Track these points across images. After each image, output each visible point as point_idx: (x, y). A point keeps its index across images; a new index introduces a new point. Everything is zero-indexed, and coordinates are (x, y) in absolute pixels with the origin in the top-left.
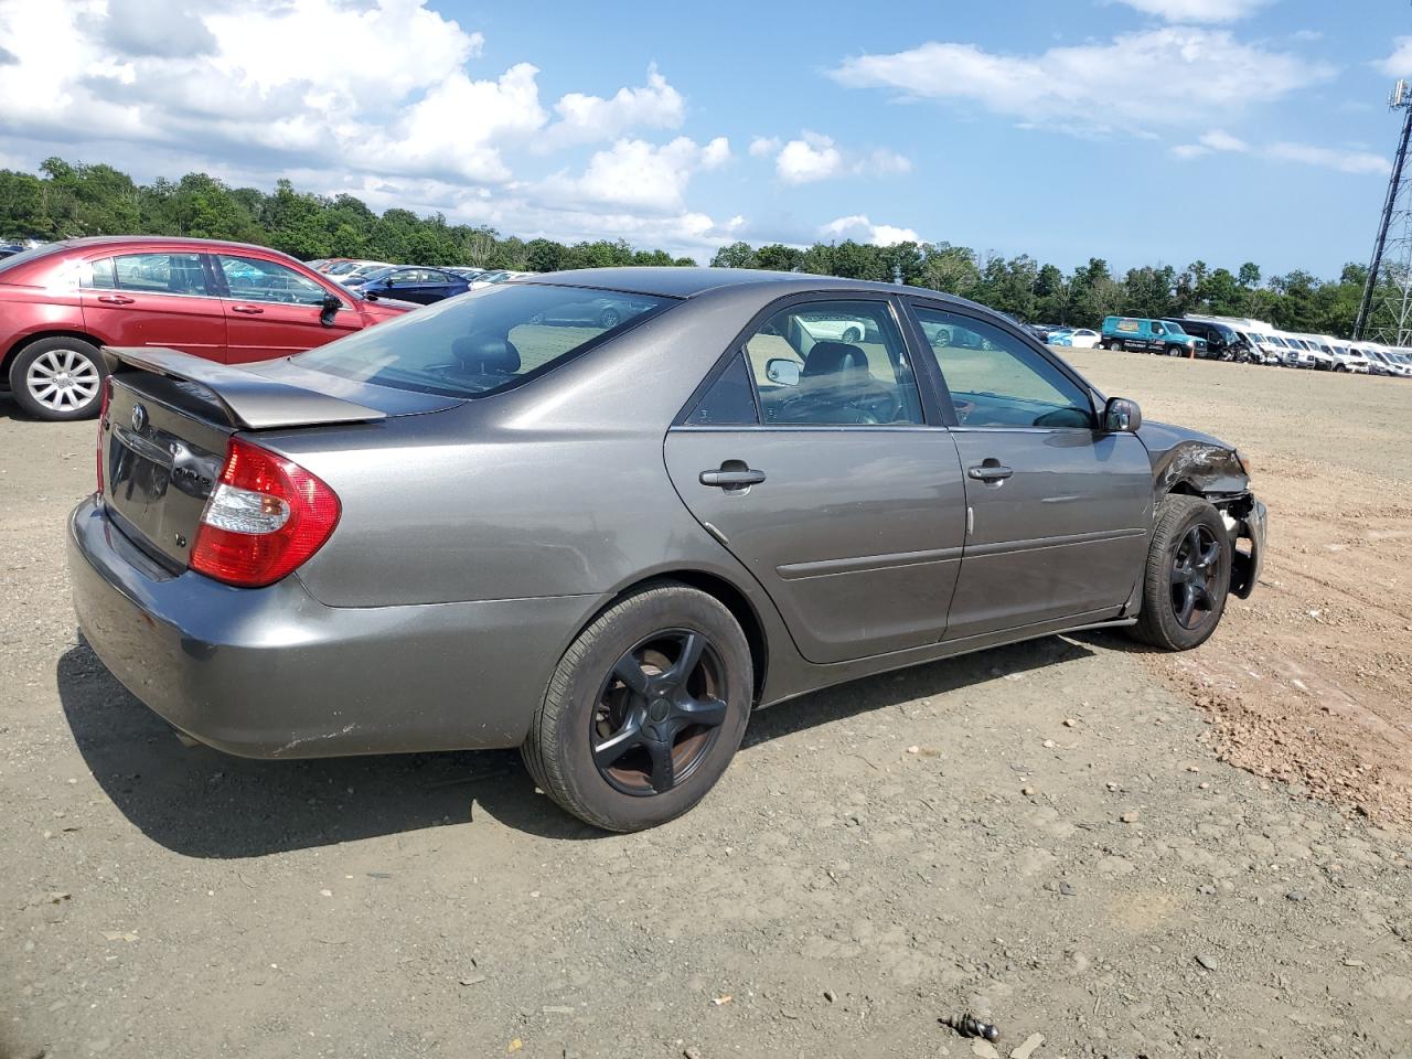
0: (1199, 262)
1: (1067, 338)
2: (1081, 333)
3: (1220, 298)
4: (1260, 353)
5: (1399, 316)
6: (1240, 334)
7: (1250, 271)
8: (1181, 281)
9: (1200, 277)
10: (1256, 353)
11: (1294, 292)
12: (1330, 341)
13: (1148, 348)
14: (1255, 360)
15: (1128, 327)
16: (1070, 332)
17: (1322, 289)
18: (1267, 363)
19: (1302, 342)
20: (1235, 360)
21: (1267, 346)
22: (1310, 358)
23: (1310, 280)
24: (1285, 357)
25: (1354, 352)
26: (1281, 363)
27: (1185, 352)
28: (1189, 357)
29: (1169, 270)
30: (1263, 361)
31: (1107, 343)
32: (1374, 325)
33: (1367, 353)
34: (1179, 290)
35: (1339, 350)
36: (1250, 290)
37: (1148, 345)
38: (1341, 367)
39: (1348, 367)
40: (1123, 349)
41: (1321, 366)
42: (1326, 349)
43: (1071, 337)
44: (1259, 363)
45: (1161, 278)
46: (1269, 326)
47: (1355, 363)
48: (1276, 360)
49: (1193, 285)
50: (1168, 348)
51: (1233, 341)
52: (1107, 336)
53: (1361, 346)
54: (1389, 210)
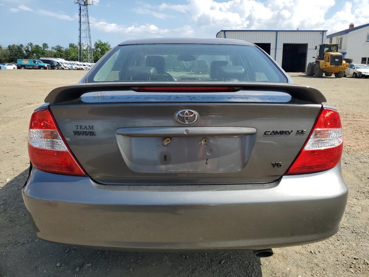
0: (30, 43)
1: (4, 67)
2: (8, 65)
3: (39, 53)
4: (64, 67)
5: (88, 56)
6: (57, 62)
7: (45, 45)
8: (26, 48)
9: (32, 47)
10: (63, 67)
11: (59, 51)
12: (78, 63)
13: (34, 68)
14: (63, 69)
15: (25, 62)
16: (5, 65)
17: (66, 49)
18: (66, 69)
19: (72, 63)
20: (58, 69)
21: (65, 65)
22: (75, 67)
23: (62, 47)
24: (70, 68)
25: (84, 65)
26: (69, 69)
27: (45, 68)
28: (47, 69)
29: (22, 45)
30: (65, 69)
31: (19, 68)
32: (82, 58)
33: (87, 65)
34: (26, 51)
35: (80, 65)
36: (47, 51)
37: (33, 67)
38: (82, 69)
39: (84, 69)
40: (25, 68)
41: (78, 69)
42: (78, 65)
43: (6, 66)
44: (64, 70)
45: (20, 48)
46: (64, 60)
47: (85, 68)
48: (68, 68)
49: (30, 49)
50: (40, 67)
51: (56, 64)
52: (19, 65)
53: (85, 64)
54: (80, 30)
